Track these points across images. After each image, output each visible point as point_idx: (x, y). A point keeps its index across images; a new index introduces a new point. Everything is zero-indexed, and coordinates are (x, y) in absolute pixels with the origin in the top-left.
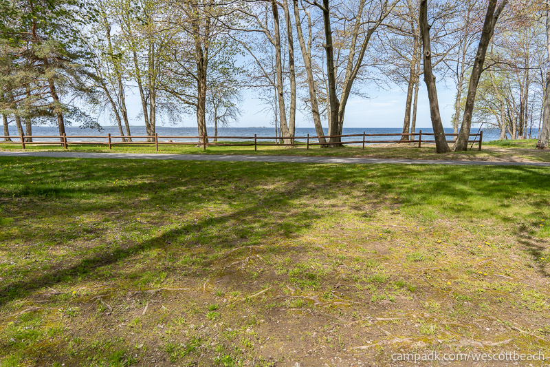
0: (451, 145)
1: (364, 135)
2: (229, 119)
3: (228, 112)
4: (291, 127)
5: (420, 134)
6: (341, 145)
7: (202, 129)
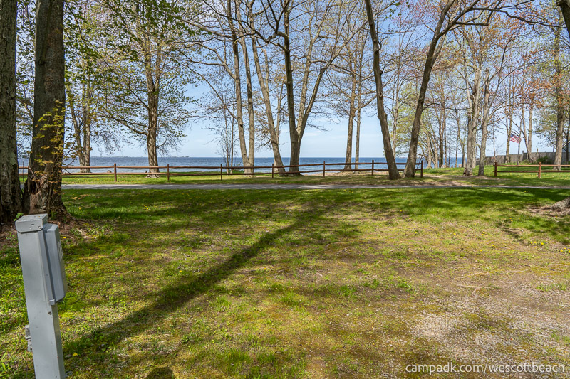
0: (401, 173)
1: (325, 164)
2: (168, 148)
3: (167, 141)
4: (251, 157)
5: (373, 163)
6: (299, 174)
7: (153, 159)
